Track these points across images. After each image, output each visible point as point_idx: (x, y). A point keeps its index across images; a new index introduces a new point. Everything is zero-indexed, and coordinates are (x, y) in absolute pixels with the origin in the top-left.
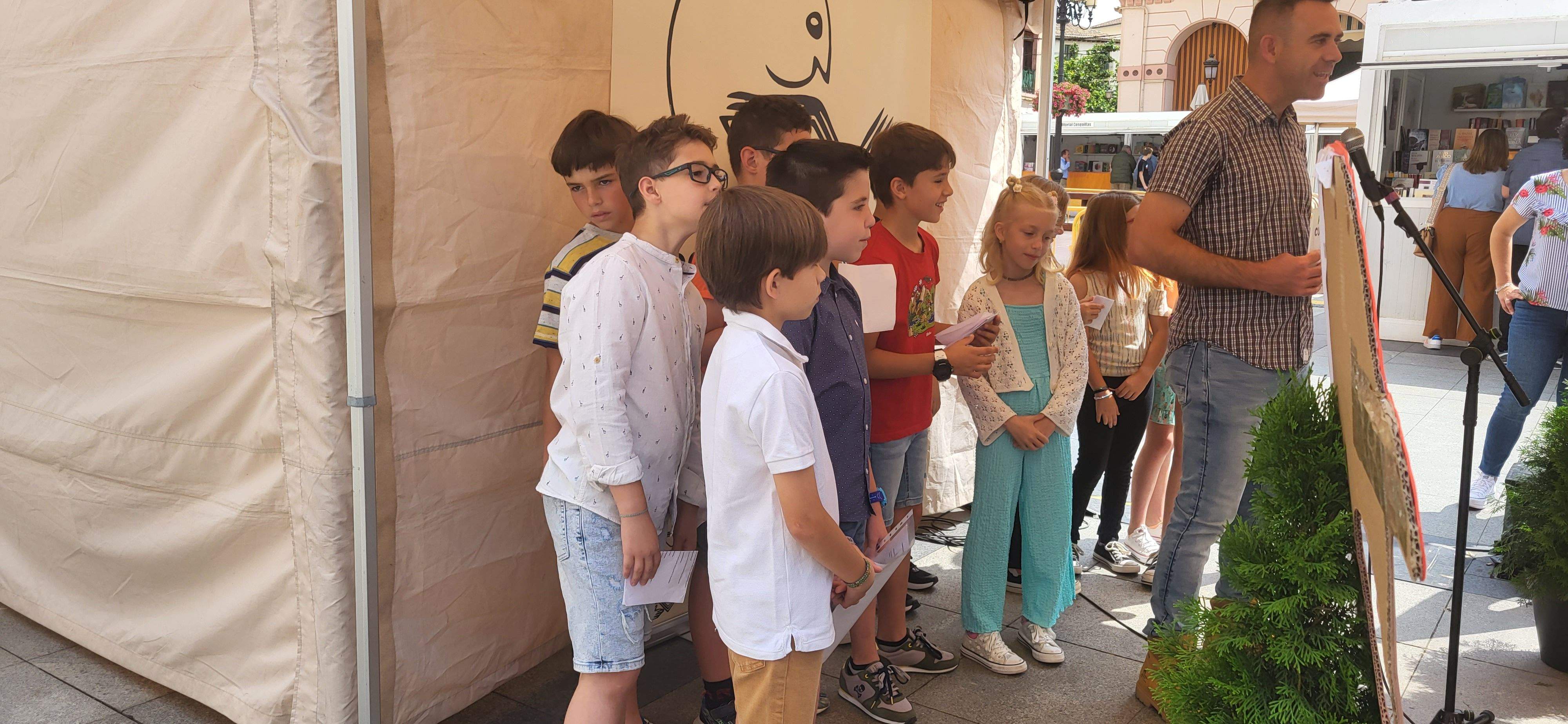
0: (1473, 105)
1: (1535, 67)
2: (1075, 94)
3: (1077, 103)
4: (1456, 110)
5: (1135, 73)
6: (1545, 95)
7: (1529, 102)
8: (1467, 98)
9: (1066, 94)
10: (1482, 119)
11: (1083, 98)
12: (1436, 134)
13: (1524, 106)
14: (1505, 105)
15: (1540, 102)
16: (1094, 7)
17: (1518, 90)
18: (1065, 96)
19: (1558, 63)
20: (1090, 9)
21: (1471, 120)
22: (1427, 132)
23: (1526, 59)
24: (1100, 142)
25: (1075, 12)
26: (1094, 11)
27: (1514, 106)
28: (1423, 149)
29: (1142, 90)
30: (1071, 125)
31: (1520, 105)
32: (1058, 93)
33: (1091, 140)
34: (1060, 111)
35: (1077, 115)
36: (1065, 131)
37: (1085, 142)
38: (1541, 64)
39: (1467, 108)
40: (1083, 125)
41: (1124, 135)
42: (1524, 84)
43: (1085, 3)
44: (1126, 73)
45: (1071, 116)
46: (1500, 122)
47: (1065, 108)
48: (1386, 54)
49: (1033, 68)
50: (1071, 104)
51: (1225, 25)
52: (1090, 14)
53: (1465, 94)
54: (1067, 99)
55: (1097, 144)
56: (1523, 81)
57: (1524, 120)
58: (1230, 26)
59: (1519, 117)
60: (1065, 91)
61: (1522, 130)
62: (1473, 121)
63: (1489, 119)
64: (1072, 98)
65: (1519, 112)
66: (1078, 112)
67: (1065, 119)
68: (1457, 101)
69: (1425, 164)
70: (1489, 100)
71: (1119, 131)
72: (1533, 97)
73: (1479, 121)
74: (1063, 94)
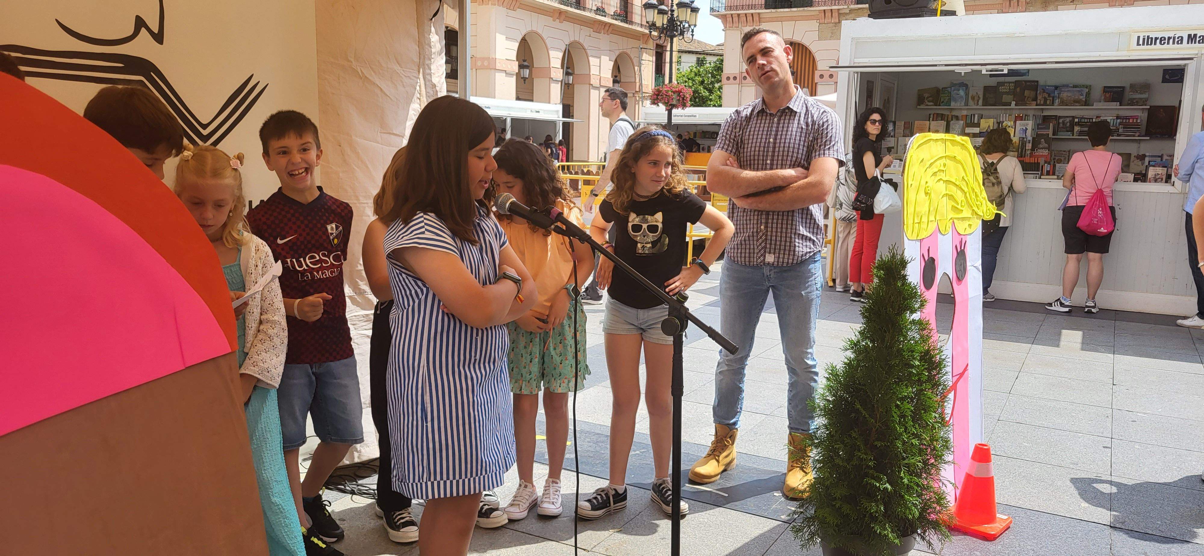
0: (932, 103)
1: (953, 72)
2: (681, 92)
3: (683, 99)
4: (918, 107)
5: (735, 78)
6: (981, 96)
7: (971, 102)
8: (927, 98)
9: (674, 92)
10: (938, 114)
11: (688, 96)
12: (900, 124)
13: (967, 104)
14: (953, 104)
15: (978, 101)
16: (695, 26)
17: (962, 93)
18: (674, 93)
19: (969, 69)
20: (692, 27)
21: (930, 115)
22: (894, 123)
23: (946, 65)
24: (705, 130)
25: (681, 29)
26: (695, 29)
27: (959, 105)
28: (892, 137)
29: (740, 91)
30: (682, 116)
31: (963, 104)
32: (668, 91)
33: (699, 128)
34: (670, 105)
35: (683, 109)
36: (675, 120)
37: (694, 130)
38: (957, 69)
39: (927, 105)
40: (690, 116)
41: (721, 125)
42: (966, 89)
43: (688, 22)
44: (728, 78)
45: (679, 109)
46: (950, 117)
47: (674, 102)
48: (856, 60)
49: (663, 72)
50: (679, 100)
51: (799, 44)
52: (693, 31)
53: (926, 95)
54: (675, 96)
55: (703, 131)
56: (966, 86)
57: (967, 116)
58: (803, 46)
59: (965, 113)
60: (674, 90)
61: (962, 122)
62: (932, 116)
63: (942, 114)
64: (679, 95)
65: (964, 109)
66: (684, 106)
67: (674, 111)
68: (921, 100)
69: (893, 148)
70: (942, 100)
71: (718, 122)
72: (973, 98)
73: (935, 116)
74: (672, 92)
